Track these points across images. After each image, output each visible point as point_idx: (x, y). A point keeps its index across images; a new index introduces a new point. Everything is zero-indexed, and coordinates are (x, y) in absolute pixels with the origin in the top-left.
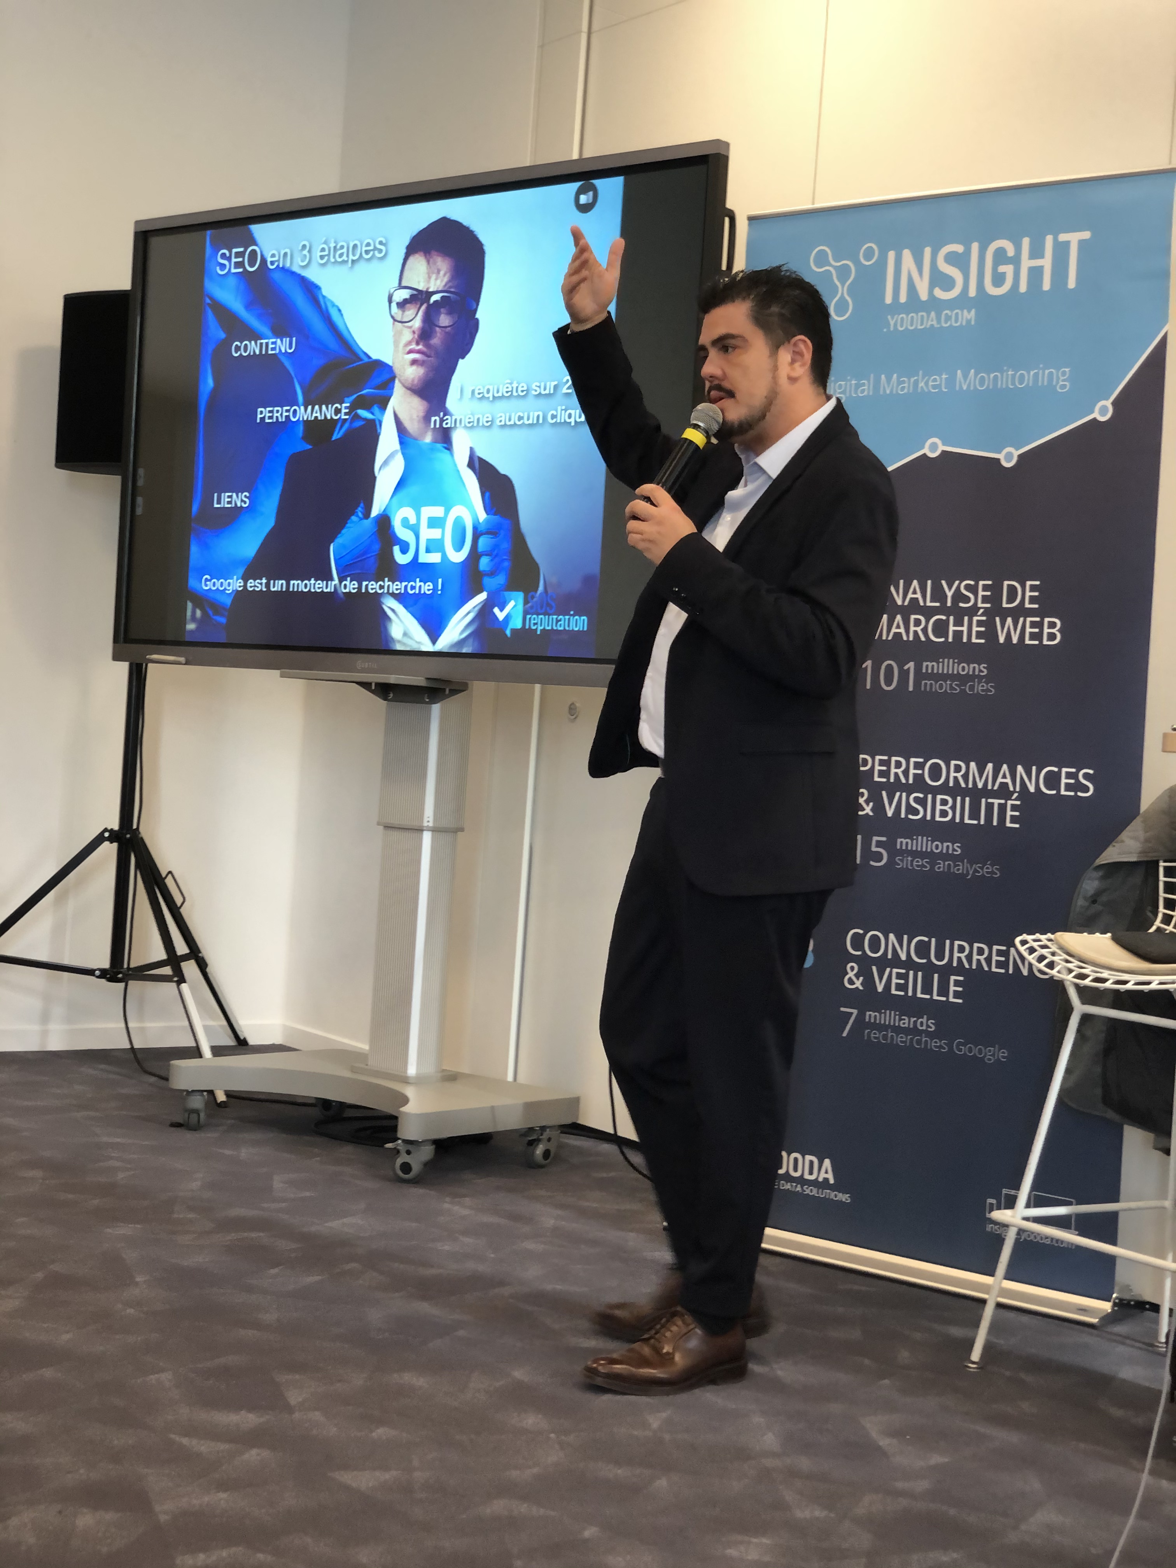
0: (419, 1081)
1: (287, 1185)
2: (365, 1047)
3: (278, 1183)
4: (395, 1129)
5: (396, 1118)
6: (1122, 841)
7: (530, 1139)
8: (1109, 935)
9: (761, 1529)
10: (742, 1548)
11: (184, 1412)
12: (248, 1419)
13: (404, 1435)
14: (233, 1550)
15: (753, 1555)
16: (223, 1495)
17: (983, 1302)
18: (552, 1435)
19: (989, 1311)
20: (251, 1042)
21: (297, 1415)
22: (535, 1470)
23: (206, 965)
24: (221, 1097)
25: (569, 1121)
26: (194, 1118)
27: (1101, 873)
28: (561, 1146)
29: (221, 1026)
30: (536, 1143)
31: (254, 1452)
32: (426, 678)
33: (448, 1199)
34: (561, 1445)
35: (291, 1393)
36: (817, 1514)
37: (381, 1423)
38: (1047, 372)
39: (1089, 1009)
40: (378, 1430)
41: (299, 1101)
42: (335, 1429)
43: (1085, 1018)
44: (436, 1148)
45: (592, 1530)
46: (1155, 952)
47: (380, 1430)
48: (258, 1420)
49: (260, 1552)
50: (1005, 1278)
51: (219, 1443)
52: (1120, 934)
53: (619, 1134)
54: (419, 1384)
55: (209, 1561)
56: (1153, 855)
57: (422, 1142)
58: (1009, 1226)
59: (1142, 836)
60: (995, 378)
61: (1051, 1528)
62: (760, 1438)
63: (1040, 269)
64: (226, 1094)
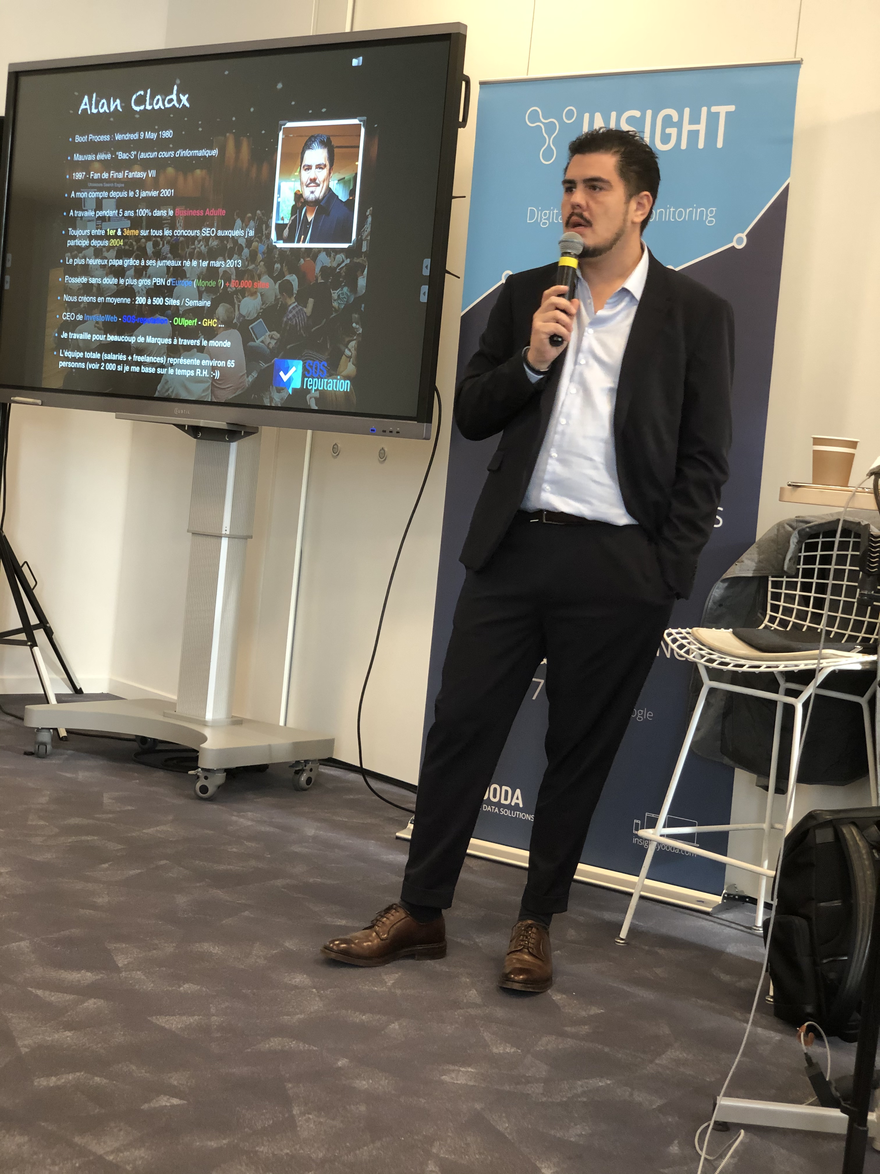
0: (215, 725)
1: (114, 801)
2: (175, 697)
3: (108, 799)
4: (196, 759)
5: (198, 752)
6: (743, 562)
7: (298, 769)
8: (731, 630)
9: (466, 1062)
10: (453, 1075)
11: (39, 971)
12: (87, 977)
13: (204, 989)
14: (78, 1074)
15: (461, 1080)
16: (68, 1034)
17: (631, 895)
18: (314, 990)
19: (634, 901)
20: (85, 691)
21: (123, 974)
22: (302, 1016)
23: (53, 633)
24: (63, 733)
25: (326, 757)
26: (42, 749)
27: (726, 584)
28: (320, 774)
29: (62, 679)
30: (301, 772)
31: (92, 1001)
32: (227, 423)
33: (235, 813)
34: (321, 997)
35: (119, 958)
36: (508, 1050)
37: (186, 980)
38: (699, 210)
39: (715, 684)
40: (185, 986)
41: (122, 737)
42: (152, 985)
43: (712, 691)
44: (227, 775)
45: (344, 1062)
46: (763, 642)
47: (186, 986)
48: (94, 977)
49: (97, 1076)
50: (646, 878)
51: (65, 995)
52: (738, 630)
53: (364, 767)
54: (215, 952)
55: (59, 1083)
56: (764, 572)
57: (217, 770)
58: (651, 840)
59: (757, 558)
60: (661, 213)
61: (678, 1063)
62: (466, 994)
63: (697, 132)
64: (66, 731)
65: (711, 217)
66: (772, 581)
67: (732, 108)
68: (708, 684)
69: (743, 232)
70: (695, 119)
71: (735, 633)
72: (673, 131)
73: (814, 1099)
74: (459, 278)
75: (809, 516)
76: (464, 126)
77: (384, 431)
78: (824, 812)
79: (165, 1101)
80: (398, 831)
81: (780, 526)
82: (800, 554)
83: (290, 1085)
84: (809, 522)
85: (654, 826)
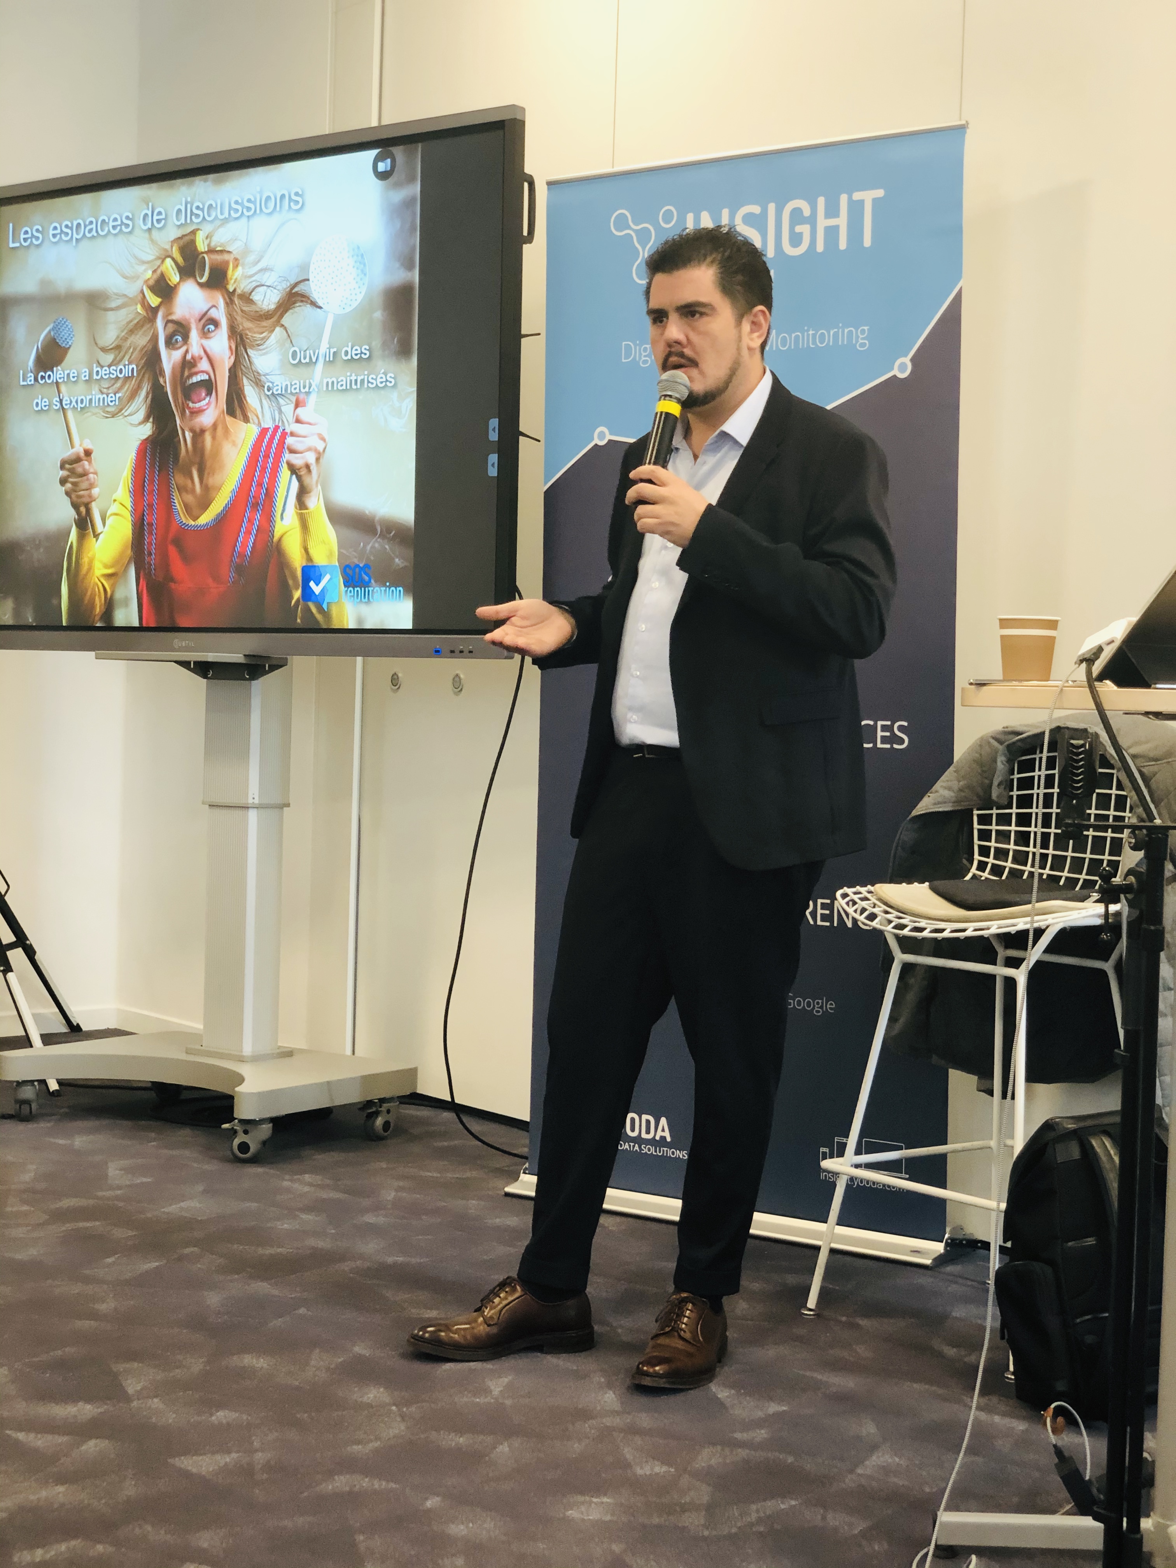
0: (256, 1058)
1: (123, 1172)
2: (198, 1026)
3: (114, 1171)
4: (231, 1108)
5: (232, 1098)
6: (936, 791)
7: (370, 1111)
8: (927, 884)
9: (598, 1489)
10: (583, 1508)
11: (21, 1408)
12: (85, 1410)
13: (245, 1417)
14: (73, 1543)
15: (594, 1515)
16: (61, 1489)
17: (817, 1249)
18: (394, 1408)
19: (823, 1258)
20: (85, 1028)
21: (135, 1404)
22: (377, 1444)
23: (35, 953)
24: (53, 1086)
25: (407, 1092)
26: (25, 1109)
27: (915, 825)
28: (400, 1117)
29: (52, 1013)
30: (375, 1115)
31: (92, 1443)
32: (245, 655)
33: (287, 1177)
34: (403, 1417)
35: (129, 1381)
36: (657, 1469)
37: (220, 1406)
38: (846, 331)
39: (910, 958)
40: (218, 1414)
41: (135, 1085)
42: (174, 1416)
43: (907, 968)
44: (273, 1126)
45: (434, 1501)
46: (971, 899)
47: (221, 1414)
48: (96, 1410)
49: (100, 1542)
50: (838, 1224)
51: (56, 1437)
52: (937, 883)
53: (457, 1101)
54: (259, 1365)
55: (48, 1556)
56: (967, 803)
57: (260, 1120)
58: (839, 1174)
59: (956, 785)
60: (797, 337)
61: (886, 1470)
62: (600, 1398)
63: (836, 228)
64: (58, 1083)
65: (863, 339)
66: (978, 815)
67: (880, 193)
68: (900, 958)
69: (906, 356)
70: (832, 211)
71: (933, 889)
72: (804, 229)
73: (1071, 1506)
74: (539, 441)
75: (1021, 725)
76: (530, 242)
77: (452, 652)
78: (1065, 1120)
80: (507, 1184)
81: (982, 743)
82: (1012, 777)
83: (362, 1538)
84: (1022, 734)
85: (841, 1154)
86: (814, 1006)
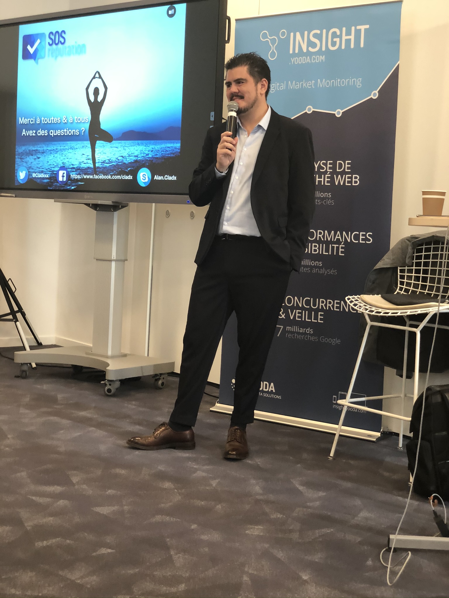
0: (112, 357)
1: (63, 399)
2: (92, 345)
3: (59, 398)
4: (105, 375)
5: (105, 372)
6: (384, 260)
7: (156, 378)
8: (380, 295)
9: (257, 523)
10: (252, 530)
11: (32, 487)
12: (58, 489)
13: (119, 493)
14: (58, 539)
15: (256, 533)
16: (52, 518)
17: (335, 434)
18: (176, 490)
19: (336, 438)
20: (43, 344)
21: (76, 487)
22: (171, 504)
23: (25, 315)
24: (34, 365)
25: (170, 371)
26: (24, 374)
27: (376, 272)
28: (167, 381)
29: (32, 338)
30: (158, 380)
31: (61, 501)
32: (112, 202)
33: (126, 402)
34: (180, 494)
35: (73, 478)
36: (279, 516)
37: (109, 488)
38: (353, 80)
39: (374, 324)
41: (64, 366)
42: (92, 491)
43: (372, 327)
44: (120, 383)
45: (194, 526)
46: (397, 301)
47: (109, 491)
48: (61, 489)
49: (68, 540)
50: (342, 426)
51: (47, 499)
52: (384, 295)
54: (123, 473)
55: (48, 544)
56: (396, 264)
57: (116, 380)
58: (344, 406)
59: (392, 258)
60: (333, 82)
61: (367, 519)
62: (254, 488)
63: (350, 40)
64: (36, 364)
65: (359, 83)
66: (400, 270)
67: (367, 26)
68: (370, 323)
69: (376, 90)
70: (348, 33)
71: (382, 297)
72: (337, 40)
73: (438, 534)
75: (417, 235)
76: (228, 43)
78: (435, 386)
79: (104, 551)
80: (211, 408)
81: (403, 241)
82: (414, 255)
83: (168, 540)
84: (418, 238)
85: (345, 398)
86: (332, 341)
